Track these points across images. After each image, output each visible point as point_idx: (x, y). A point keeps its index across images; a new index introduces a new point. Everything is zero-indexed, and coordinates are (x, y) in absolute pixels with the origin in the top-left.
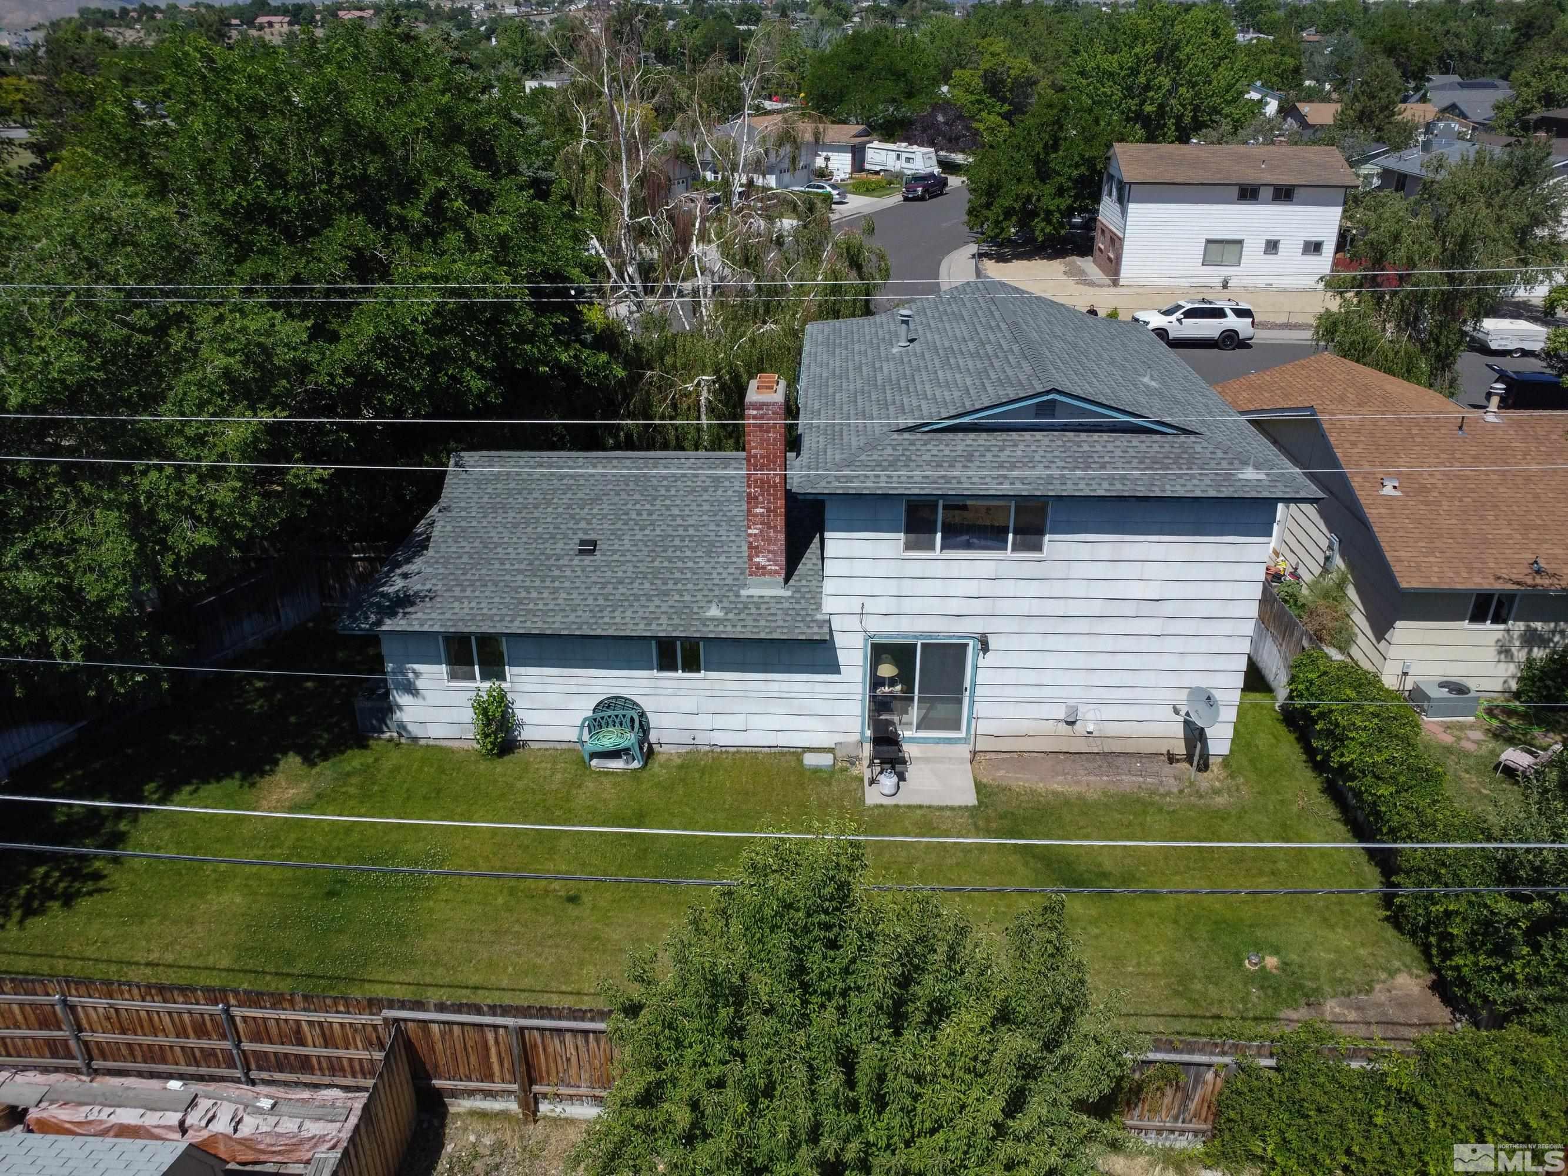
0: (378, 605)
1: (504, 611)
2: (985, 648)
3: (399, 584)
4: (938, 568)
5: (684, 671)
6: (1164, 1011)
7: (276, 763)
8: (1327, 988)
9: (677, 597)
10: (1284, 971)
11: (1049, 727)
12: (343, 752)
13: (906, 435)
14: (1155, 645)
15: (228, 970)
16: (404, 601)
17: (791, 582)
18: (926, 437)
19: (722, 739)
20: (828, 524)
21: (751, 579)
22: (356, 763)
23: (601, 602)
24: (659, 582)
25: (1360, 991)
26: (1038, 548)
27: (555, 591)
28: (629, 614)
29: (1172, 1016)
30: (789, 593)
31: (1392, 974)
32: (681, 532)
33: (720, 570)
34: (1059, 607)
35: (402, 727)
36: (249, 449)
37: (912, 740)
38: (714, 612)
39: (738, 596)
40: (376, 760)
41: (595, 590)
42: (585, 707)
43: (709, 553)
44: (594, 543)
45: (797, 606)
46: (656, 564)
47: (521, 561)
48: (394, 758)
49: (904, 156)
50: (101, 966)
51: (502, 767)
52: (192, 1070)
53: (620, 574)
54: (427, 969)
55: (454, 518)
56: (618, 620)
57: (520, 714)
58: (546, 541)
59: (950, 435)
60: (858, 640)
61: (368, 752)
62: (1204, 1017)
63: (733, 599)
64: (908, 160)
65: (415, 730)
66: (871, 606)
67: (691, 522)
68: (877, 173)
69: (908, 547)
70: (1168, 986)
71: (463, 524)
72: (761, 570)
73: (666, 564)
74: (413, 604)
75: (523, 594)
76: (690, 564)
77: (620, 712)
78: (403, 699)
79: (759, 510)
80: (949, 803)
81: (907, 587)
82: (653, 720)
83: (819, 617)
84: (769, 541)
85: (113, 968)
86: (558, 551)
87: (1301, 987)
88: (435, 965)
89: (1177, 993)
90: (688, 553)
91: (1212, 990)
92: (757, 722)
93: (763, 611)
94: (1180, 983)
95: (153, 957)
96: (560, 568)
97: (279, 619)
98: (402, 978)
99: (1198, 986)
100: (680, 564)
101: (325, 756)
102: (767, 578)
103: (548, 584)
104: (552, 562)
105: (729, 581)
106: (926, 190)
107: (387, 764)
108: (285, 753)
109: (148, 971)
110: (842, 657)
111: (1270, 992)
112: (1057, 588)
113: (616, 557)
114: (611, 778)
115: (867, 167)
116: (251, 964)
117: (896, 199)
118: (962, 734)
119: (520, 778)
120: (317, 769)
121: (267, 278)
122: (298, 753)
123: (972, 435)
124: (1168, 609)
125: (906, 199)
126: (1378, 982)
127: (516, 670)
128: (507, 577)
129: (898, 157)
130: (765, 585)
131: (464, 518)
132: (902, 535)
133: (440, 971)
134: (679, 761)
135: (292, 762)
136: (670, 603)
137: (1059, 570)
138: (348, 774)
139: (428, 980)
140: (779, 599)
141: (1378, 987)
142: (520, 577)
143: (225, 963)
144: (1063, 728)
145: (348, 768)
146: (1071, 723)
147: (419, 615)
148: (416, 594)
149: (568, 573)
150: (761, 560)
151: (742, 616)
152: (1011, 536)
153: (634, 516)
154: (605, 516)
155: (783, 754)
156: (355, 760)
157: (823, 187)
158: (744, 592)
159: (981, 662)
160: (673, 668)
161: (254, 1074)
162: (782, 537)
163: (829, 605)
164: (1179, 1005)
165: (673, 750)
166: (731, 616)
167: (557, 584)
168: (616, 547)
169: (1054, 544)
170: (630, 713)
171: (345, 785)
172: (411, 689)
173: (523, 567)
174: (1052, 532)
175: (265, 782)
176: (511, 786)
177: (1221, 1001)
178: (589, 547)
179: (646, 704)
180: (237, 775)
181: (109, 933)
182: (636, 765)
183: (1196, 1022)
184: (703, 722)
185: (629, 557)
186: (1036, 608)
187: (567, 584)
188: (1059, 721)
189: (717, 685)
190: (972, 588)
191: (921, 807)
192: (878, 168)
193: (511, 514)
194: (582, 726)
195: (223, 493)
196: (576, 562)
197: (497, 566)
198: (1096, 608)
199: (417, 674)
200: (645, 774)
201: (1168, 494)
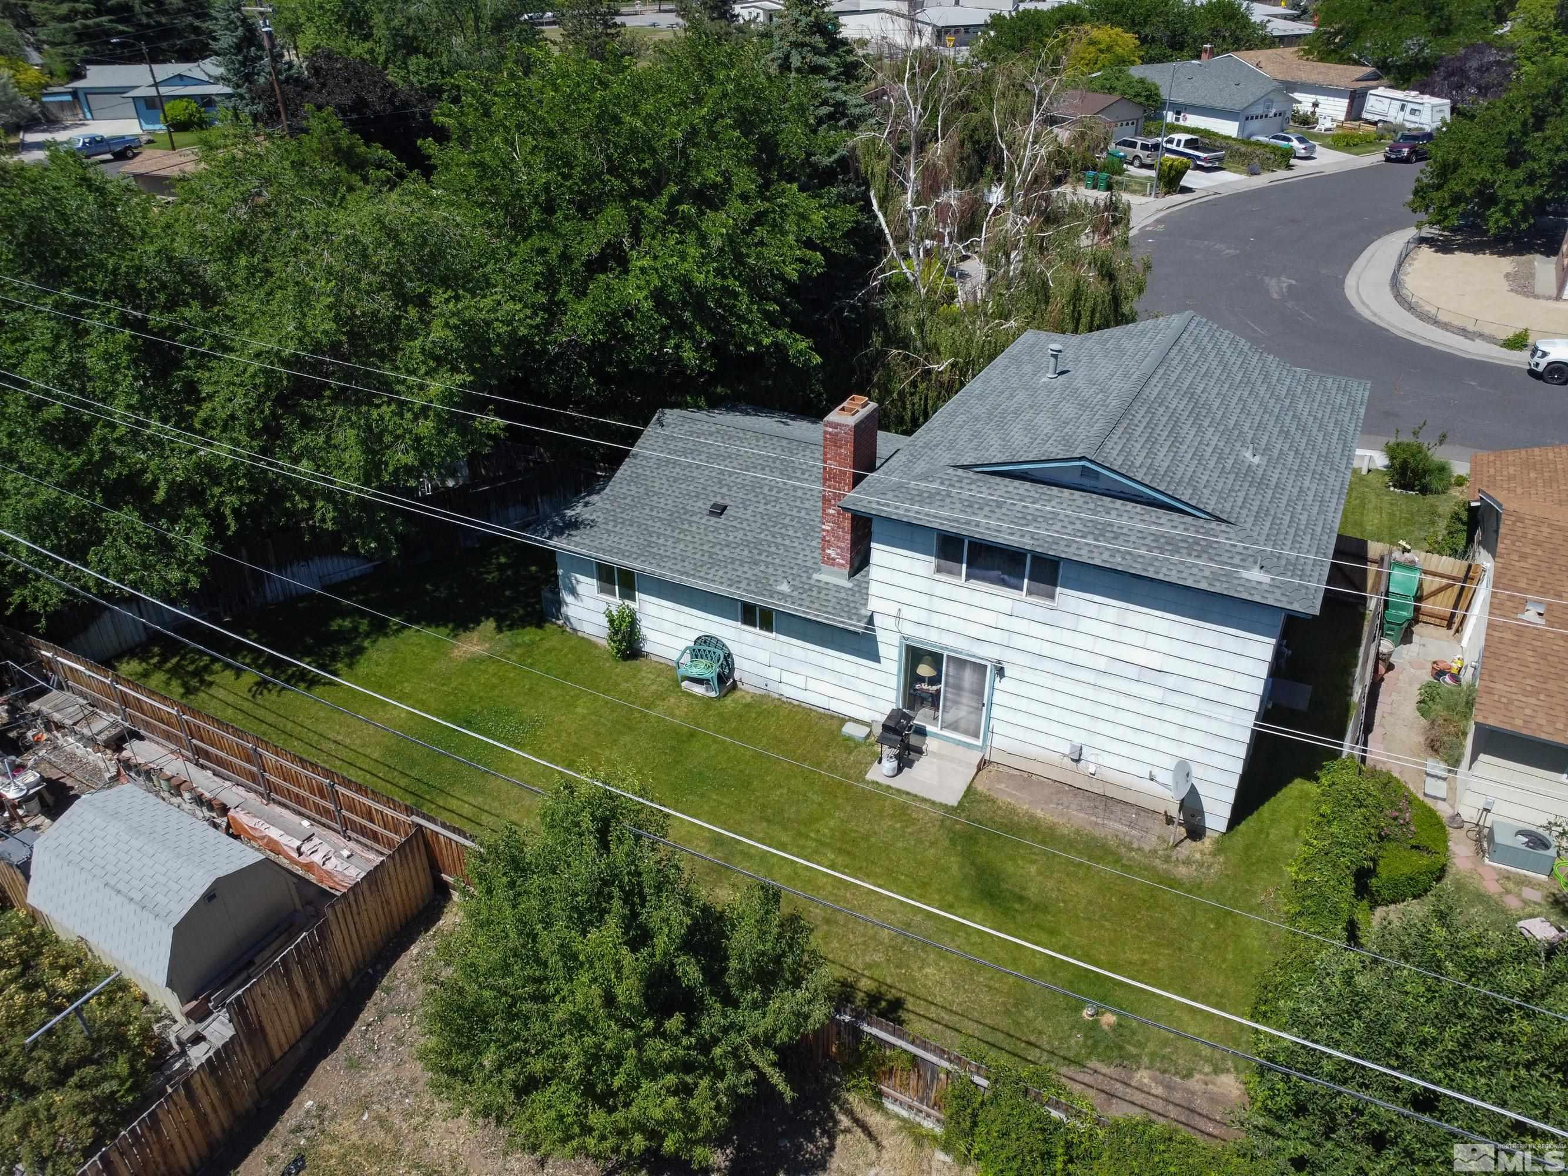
0: (555, 524)
1: (634, 550)
2: (1000, 672)
3: (579, 509)
4: (963, 594)
5: (761, 628)
6: (988, 1021)
7: (478, 623)
8: (1146, 1060)
9: (763, 568)
10: (1114, 1030)
11: (1056, 758)
12: (524, 627)
13: (960, 472)
14: (1156, 711)
15: (376, 761)
16: (574, 525)
17: (858, 576)
18: (975, 477)
19: (789, 692)
20: (874, 536)
21: (824, 567)
22: (527, 639)
23: (706, 558)
24: (756, 552)
25: (1176, 1073)
26: (1052, 596)
27: (679, 540)
28: (720, 573)
29: (993, 1028)
30: (848, 585)
31: (1217, 1070)
32: (794, 513)
33: (807, 553)
34: (1067, 655)
35: (567, 619)
36: (447, 397)
37: (936, 735)
38: (784, 588)
39: (809, 578)
40: (542, 639)
41: (706, 548)
42: (688, 639)
43: (805, 536)
44: (724, 508)
45: (851, 598)
46: (762, 536)
47: (664, 511)
48: (554, 641)
49: (1409, 106)
50: (311, 734)
51: (624, 668)
52: (318, 817)
53: (731, 538)
54: (489, 800)
55: (635, 465)
56: (710, 576)
57: (644, 631)
58: (691, 497)
59: (998, 479)
60: (896, 639)
61: (540, 632)
62: (1019, 1039)
63: (804, 579)
64: (1413, 112)
65: (576, 625)
66: (906, 612)
67: (807, 505)
68: (1375, 123)
69: (939, 570)
70: (1004, 1004)
71: (640, 471)
72: (831, 561)
73: (769, 538)
74: (578, 528)
75: (654, 539)
76: (787, 542)
77: (713, 649)
78: (569, 599)
79: (831, 511)
80: (933, 798)
81: (938, 604)
82: (738, 662)
83: (863, 612)
84: (838, 538)
85: (316, 738)
86: (696, 509)
87: (1121, 1048)
88: (494, 799)
89: (1007, 1012)
90: (791, 533)
91: (1039, 1022)
92: (812, 684)
93: (822, 596)
94: (1016, 1005)
95: (340, 738)
96: (690, 523)
97: (537, 510)
98: (471, 800)
99: (1030, 1014)
100: (779, 540)
101: (511, 627)
102: (836, 568)
103: (675, 534)
104: (687, 517)
105: (809, 564)
106: (1413, 151)
107: (547, 645)
108: (487, 618)
109: (333, 746)
110: (883, 650)
111: (1090, 1042)
112: (1066, 637)
113: (734, 523)
114: (690, 700)
115: (1365, 115)
116: (389, 761)
117: (1376, 158)
118: (980, 743)
119: (626, 681)
120: (501, 636)
121: (542, 252)
122: (497, 621)
123: (1017, 483)
124: (1170, 681)
125: (1388, 160)
126: (1200, 1072)
127: (643, 596)
128: (650, 523)
129: (1403, 108)
130: (832, 574)
131: (643, 466)
132: (933, 559)
133: (496, 804)
134: (749, 700)
135: (489, 625)
136: (756, 572)
137: (1068, 621)
138: (517, 645)
139: (486, 808)
140: (838, 588)
141: (1197, 1076)
142: (658, 524)
143: (375, 756)
144: (1068, 763)
145: (520, 641)
146: (1078, 761)
147: (577, 539)
148: (582, 522)
149: (694, 529)
150: (830, 552)
151: (804, 596)
152: (1026, 581)
153: (766, 491)
154: (744, 486)
155: (832, 717)
156: (528, 635)
157: (1289, 140)
158: (816, 576)
159: (997, 685)
160: (754, 625)
161: (349, 832)
162: (848, 537)
163: (873, 604)
164: (1005, 1023)
165: (751, 690)
166: (795, 594)
167: (681, 536)
168: (739, 515)
169: (1067, 598)
170: (719, 652)
171: (511, 652)
172: (573, 592)
173: (664, 516)
174: (1064, 586)
175: (464, 635)
176: (617, 684)
177: (1040, 1033)
178: (719, 510)
179: (734, 648)
180: (450, 626)
181: (322, 714)
182: (713, 694)
183: (1009, 1039)
184: (774, 674)
185: (745, 525)
186: (1047, 649)
187: (689, 538)
188: (1064, 755)
189: (786, 647)
190: (989, 618)
191: (908, 793)
192: (1376, 118)
193: (678, 470)
194: (684, 652)
195: (426, 427)
196: (703, 521)
197: (647, 511)
198: (1102, 663)
199: (578, 582)
200: (717, 704)
201: (1161, 577)
